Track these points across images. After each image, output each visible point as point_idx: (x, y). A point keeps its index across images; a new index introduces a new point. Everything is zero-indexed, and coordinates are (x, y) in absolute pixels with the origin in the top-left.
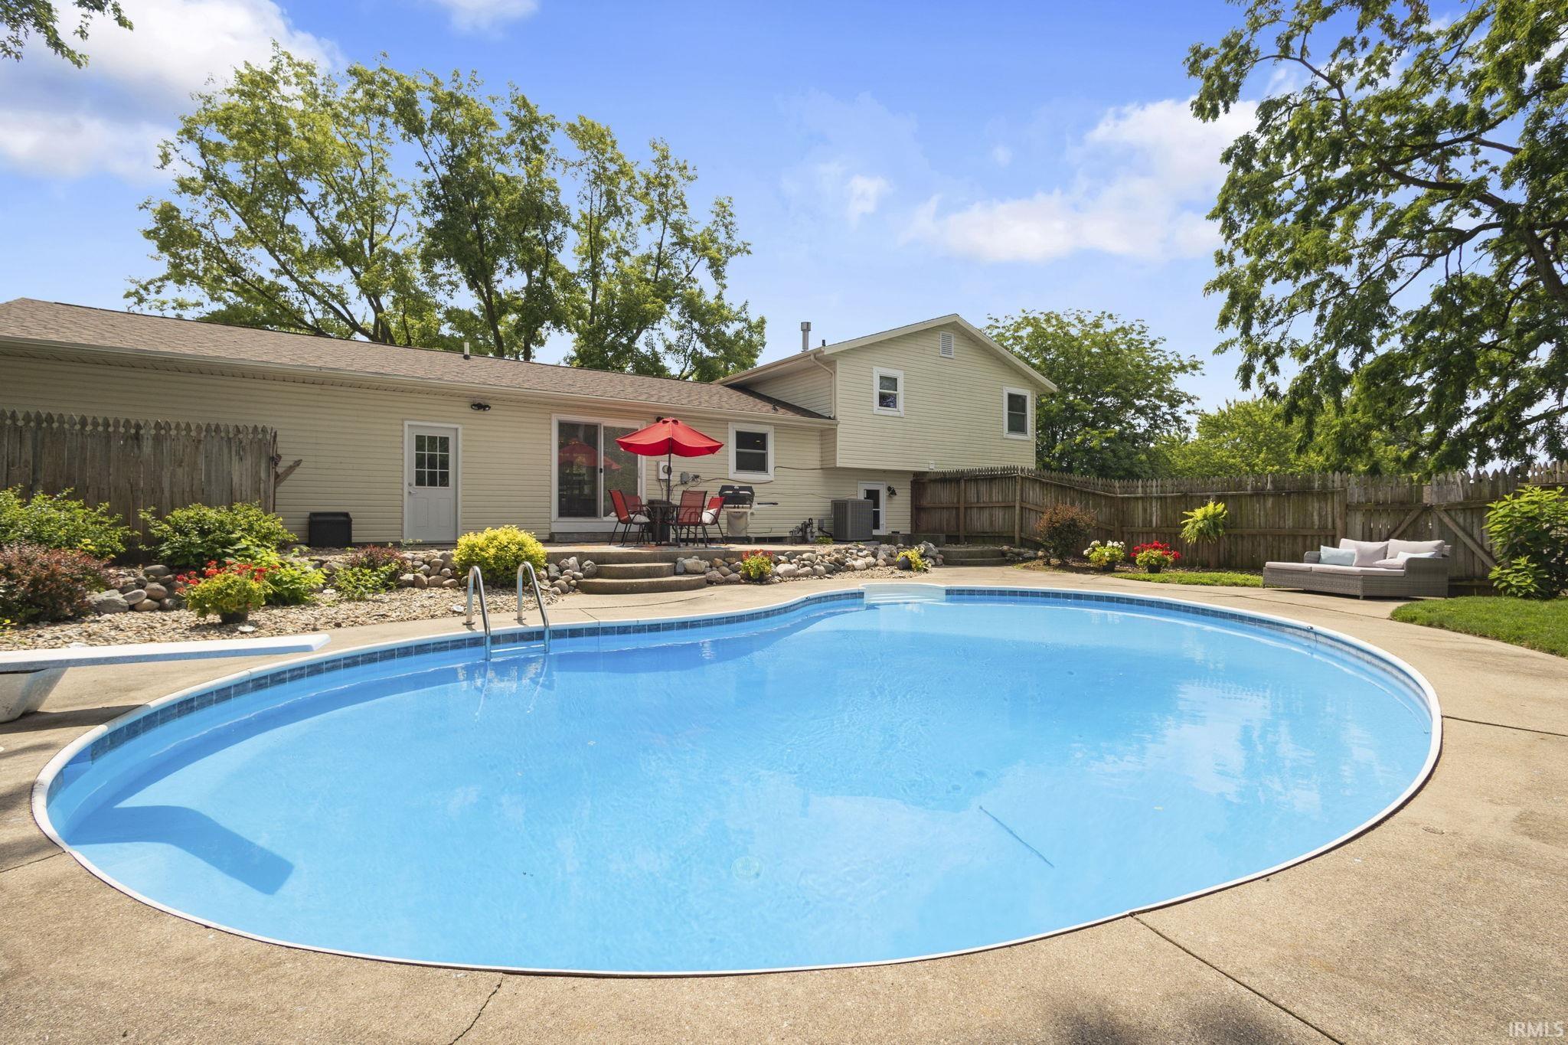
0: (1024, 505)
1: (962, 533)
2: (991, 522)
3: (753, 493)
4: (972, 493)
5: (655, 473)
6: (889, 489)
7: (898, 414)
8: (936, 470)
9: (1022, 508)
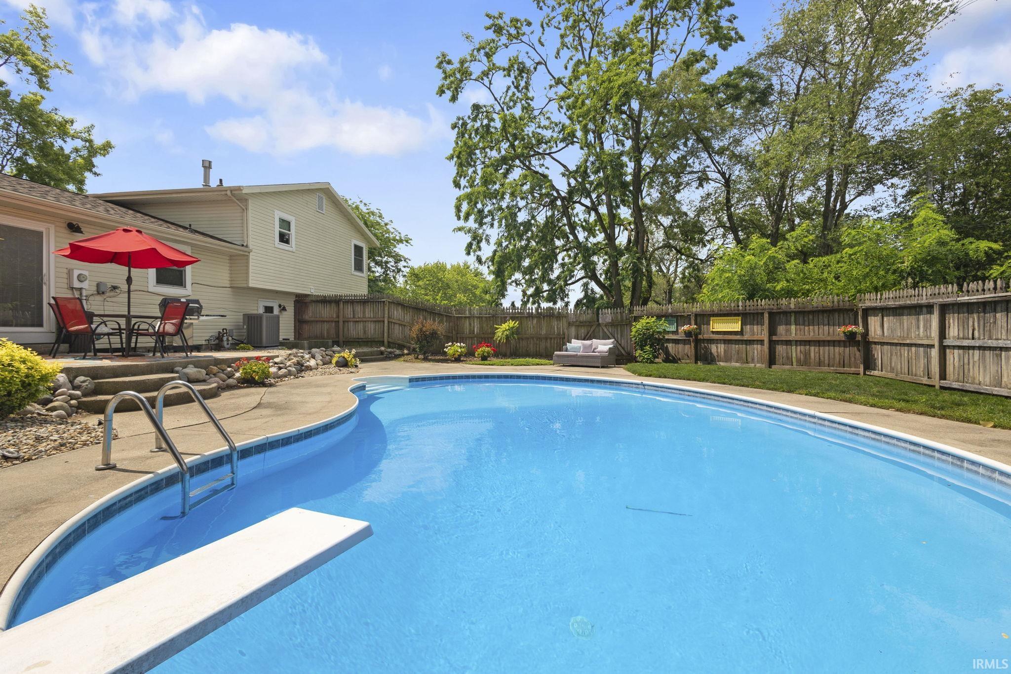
0: (390, 320)
1: (341, 339)
2: (365, 332)
3: (201, 306)
4: (348, 311)
5: (65, 281)
6: (280, 306)
7: (290, 249)
8: (314, 294)
9: (389, 322)
